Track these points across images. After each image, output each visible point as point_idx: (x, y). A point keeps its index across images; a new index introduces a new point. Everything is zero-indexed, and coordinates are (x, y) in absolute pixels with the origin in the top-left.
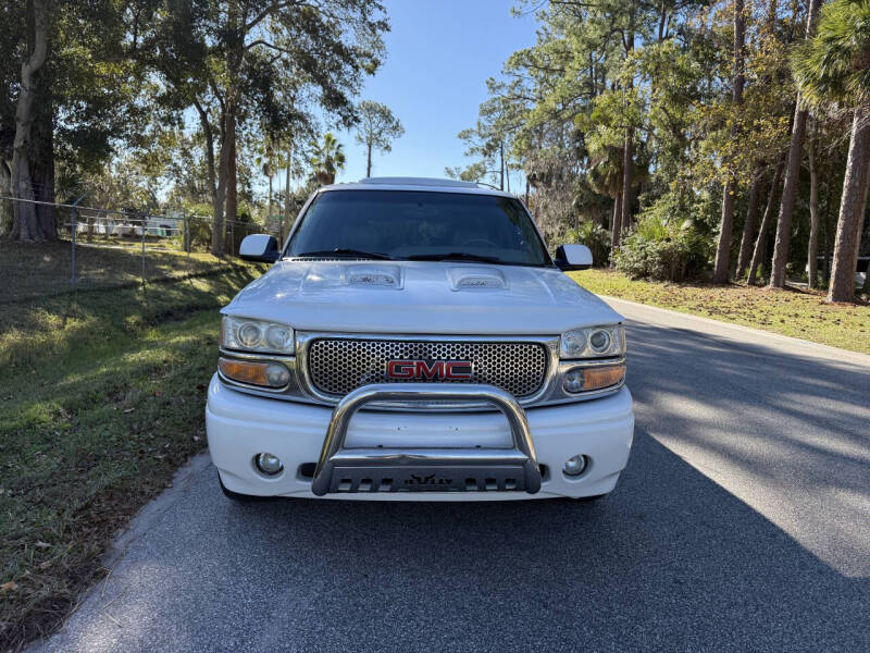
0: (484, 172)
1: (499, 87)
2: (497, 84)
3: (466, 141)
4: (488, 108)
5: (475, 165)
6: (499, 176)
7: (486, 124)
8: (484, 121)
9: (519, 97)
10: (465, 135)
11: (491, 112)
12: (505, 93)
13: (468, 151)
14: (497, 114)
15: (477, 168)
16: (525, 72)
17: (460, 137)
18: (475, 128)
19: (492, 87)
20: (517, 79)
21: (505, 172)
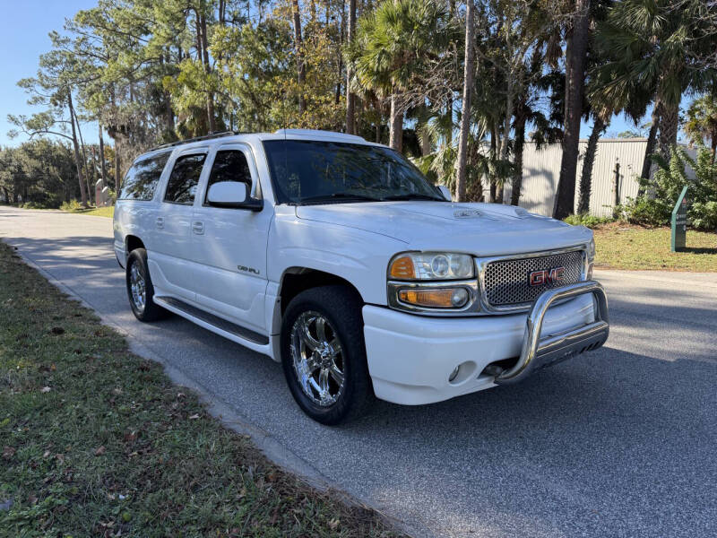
0: (53, 122)
1: (63, 42)
2: (62, 38)
3: (28, 90)
4: (50, 60)
5: (42, 114)
6: (69, 126)
7: (48, 74)
8: (44, 71)
9: (86, 54)
10: (25, 84)
11: (54, 63)
12: (71, 48)
13: (31, 100)
14: (60, 67)
15: (44, 117)
16: (90, 31)
17: (20, 84)
18: (37, 77)
19: (56, 39)
20: (81, 36)
21: (75, 123)
